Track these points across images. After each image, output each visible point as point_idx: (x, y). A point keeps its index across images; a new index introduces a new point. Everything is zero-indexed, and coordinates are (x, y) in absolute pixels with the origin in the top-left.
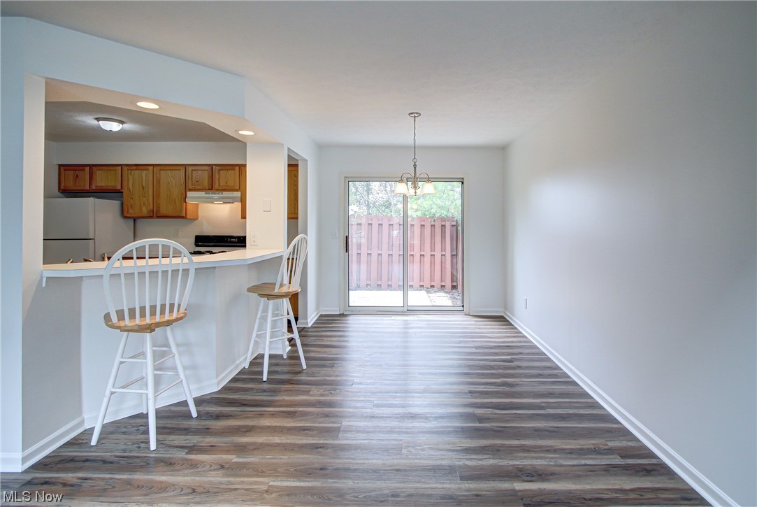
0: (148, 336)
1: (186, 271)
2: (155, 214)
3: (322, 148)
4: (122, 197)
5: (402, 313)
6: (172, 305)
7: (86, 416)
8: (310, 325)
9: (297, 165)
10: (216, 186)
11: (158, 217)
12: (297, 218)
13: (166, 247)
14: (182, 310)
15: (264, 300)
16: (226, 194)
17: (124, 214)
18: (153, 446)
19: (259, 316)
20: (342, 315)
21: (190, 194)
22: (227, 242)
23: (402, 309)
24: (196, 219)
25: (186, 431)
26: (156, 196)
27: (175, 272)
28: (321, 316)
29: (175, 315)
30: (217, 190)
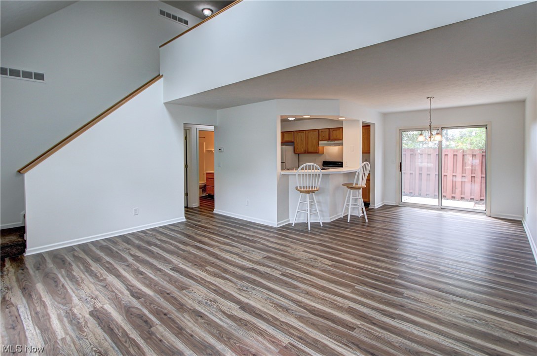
0: (308, 195)
1: (319, 175)
2: (307, 152)
3: (385, 116)
4: (294, 144)
5: (437, 209)
6: (315, 187)
7: (290, 219)
8: (376, 208)
9: (370, 126)
10: (332, 138)
11: (308, 153)
12: (370, 153)
13: (313, 166)
14: (318, 188)
15: (349, 189)
16: (336, 142)
17: (295, 152)
18: (309, 230)
19: (347, 197)
20: (398, 206)
21: (320, 142)
22: (337, 164)
23: (437, 207)
24: (323, 153)
25: (319, 229)
26: (307, 144)
27: (316, 175)
28: (385, 205)
29: (316, 189)
30: (332, 140)
